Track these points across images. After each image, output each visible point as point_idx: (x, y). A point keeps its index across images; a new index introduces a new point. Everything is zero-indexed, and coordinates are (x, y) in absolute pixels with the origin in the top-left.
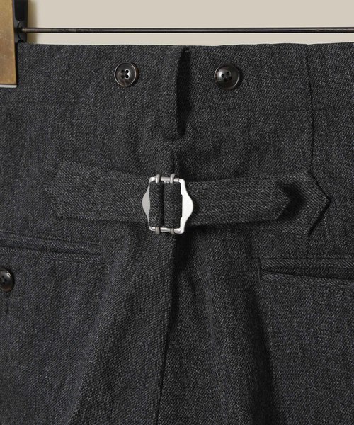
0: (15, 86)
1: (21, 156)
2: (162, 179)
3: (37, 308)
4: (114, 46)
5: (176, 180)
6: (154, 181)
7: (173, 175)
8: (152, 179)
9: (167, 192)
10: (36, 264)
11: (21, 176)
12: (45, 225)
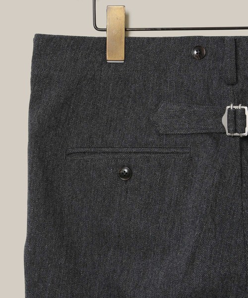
0: (123, 62)
1: (128, 102)
2: (234, 107)
3: (151, 187)
4: (189, 37)
5: (243, 107)
6: (230, 109)
7: (240, 105)
8: (228, 107)
9: (238, 114)
10: (148, 161)
11: (129, 113)
12: (150, 139)
